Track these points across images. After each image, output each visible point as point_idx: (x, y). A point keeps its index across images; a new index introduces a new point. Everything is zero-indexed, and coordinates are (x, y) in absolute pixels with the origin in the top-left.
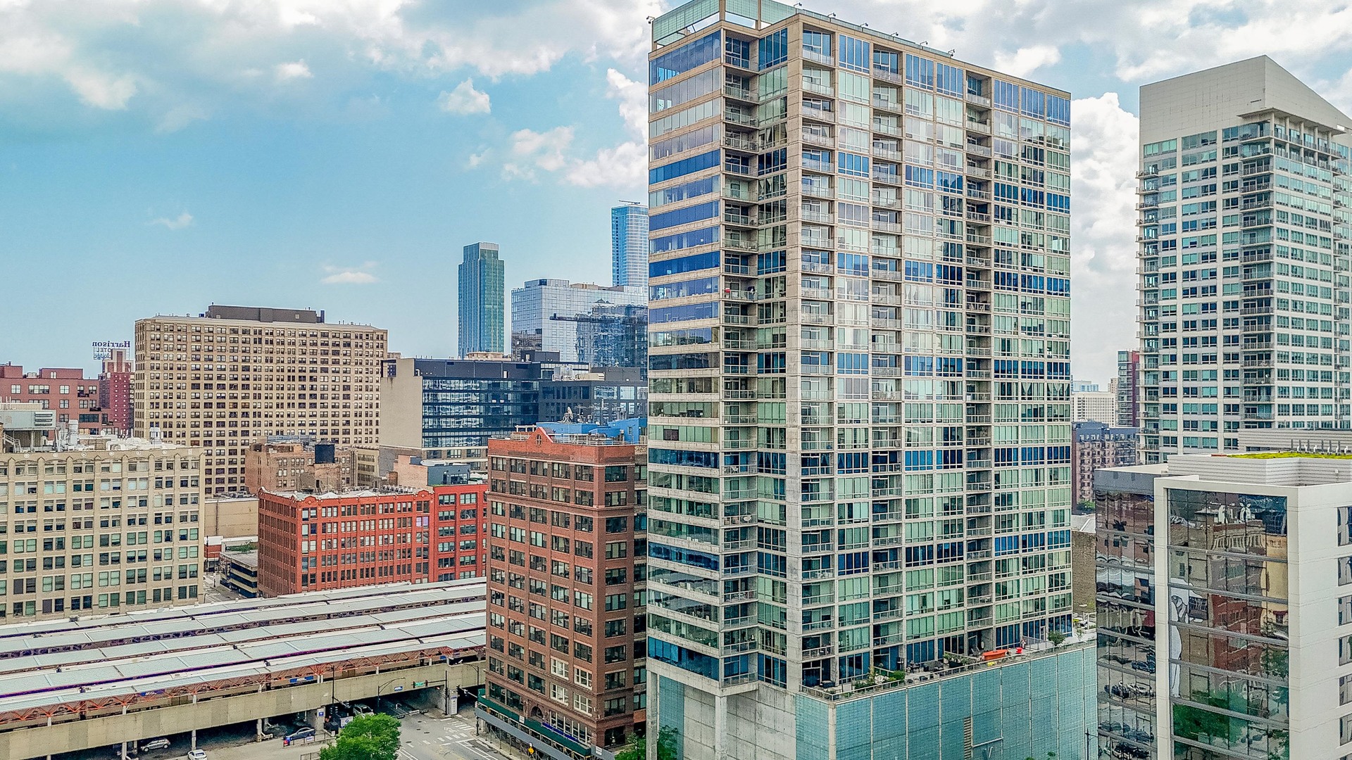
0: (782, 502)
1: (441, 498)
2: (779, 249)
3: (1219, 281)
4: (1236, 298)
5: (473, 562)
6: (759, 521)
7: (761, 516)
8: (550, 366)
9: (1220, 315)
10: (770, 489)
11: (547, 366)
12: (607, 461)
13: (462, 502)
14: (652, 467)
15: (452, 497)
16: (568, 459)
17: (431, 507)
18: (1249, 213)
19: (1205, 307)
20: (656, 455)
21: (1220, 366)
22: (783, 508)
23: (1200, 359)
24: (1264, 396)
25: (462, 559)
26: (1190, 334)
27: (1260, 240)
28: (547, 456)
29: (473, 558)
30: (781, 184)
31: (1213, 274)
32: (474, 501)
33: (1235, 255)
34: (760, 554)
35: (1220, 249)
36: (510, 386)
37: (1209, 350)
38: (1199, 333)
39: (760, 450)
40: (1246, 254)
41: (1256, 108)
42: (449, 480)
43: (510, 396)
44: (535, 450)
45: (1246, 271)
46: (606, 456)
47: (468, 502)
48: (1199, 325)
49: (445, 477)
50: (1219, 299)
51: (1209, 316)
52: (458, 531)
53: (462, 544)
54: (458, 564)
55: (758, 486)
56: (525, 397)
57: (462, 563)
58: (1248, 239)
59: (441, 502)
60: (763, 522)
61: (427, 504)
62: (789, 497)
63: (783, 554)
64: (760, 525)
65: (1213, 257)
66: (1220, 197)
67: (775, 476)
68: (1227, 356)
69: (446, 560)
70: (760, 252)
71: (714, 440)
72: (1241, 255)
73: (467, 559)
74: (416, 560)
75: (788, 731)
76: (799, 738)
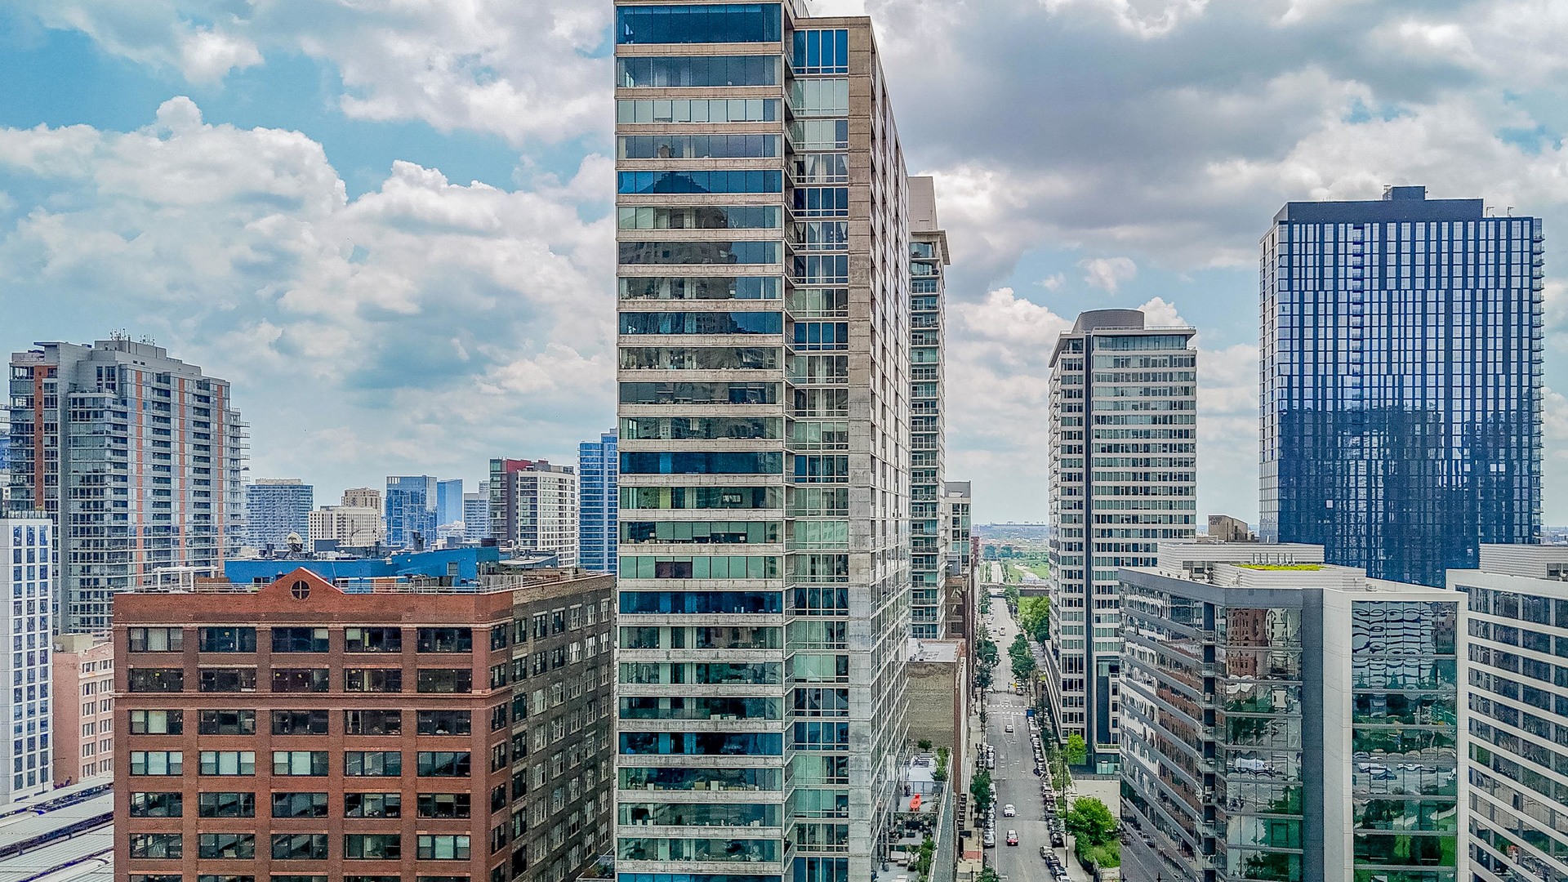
0: (843, 652)
6: (797, 681)
12: (495, 616)
14: (624, 620)
16: (398, 619)
18: (917, 331)
22: (843, 661)
27: (928, 358)
28: (329, 617)
34: (800, 725)
39: (799, 585)
41: (923, 228)
58: (916, 357)
60: (805, 681)
62: (853, 645)
63: (844, 719)
67: (829, 619)
71: (769, 573)
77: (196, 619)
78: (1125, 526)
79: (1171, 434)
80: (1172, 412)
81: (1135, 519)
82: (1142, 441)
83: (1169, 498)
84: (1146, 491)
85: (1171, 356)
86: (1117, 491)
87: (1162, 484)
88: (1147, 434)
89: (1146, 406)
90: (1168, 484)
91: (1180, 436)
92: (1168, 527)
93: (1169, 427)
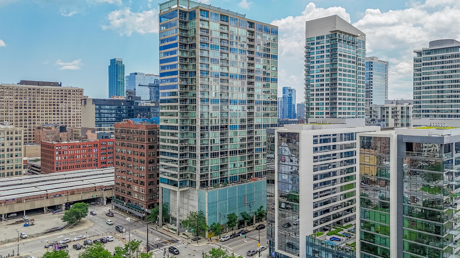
0: (195, 139)
1: (101, 143)
2: (194, 70)
3: (325, 78)
4: (328, 82)
5: (112, 163)
7: (190, 143)
8: (138, 101)
9: (325, 87)
10: (192, 136)
11: (136, 101)
12: (149, 129)
13: (108, 144)
14: (161, 130)
15: (105, 143)
16: (138, 129)
17: (98, 146)
18: (332, 59)
19: (321, 85)
20: (162, 127)
21: (325, 102)
22: (195, 140)
23: (320, 99)
24: (335, 110)
25: (108, 162)
26: (317, 92)
27: (335, 66)
28: (132, 128)
29: (112, 162)
30: (194, 52)
31: (323, 76)
32: (112, 144)
33: (329, 70)
34: (190, 153)
35: (325, 69)
36: (124, 107)
37: (322, 97)
38: (320, 92)
39: (190, 125)
40: (331, 70)
41: (334, 30)
42: (104, 137)
43: (124, 111)
44: (128, 126)
45: (331, 75)
46: (148, 128)
47: (110, 144)
48: (320, 90)
49: (103, 136)
50: (325, 83)
51: (322, 88)
52: (107, 153)
53: (109, 157)
54: (107, 163)
55: (189, 135)
56: (129, 111)
57: (109, 163)
58: (332, 66)
59: (102, 144)
61: (97, 145)
62: (197, 138)
63: (195, 153)
64: (190, 145)
65: (323, 71)
66: (325, 54)
67: (194, 132)
68: (326, 99)
69: (103, 162)
70: (189, 71)
71: (177, 123)
72: (330, 71)
73: (110, 162)
74: (94, 162)
75: (196, 200)
76: (199, 201)
77: (121, 128)
78: (434, 114)
79: (452, 81)
80: (452, 74)
81: (438, 111)
82: (441, 85)
83: (451, 104)
84: (442, 101)
85: (452, 55)
86: (431, 102)
87: (448, 99)
88: (442, 82)
89: (443, 72)
90: (450, 99)
91: (455, 82)
92: (450, 114)
93: (451, 79)
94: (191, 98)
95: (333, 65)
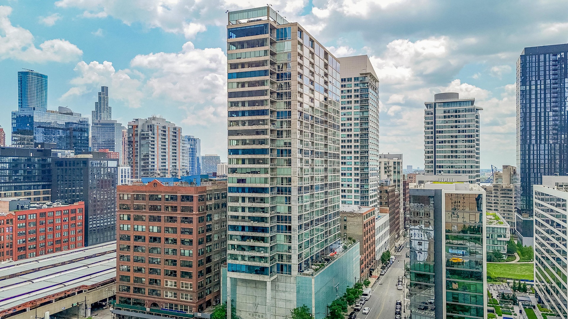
0: (290, 205)
1: (19, 217)
2: (287, 110)
3: (353, 127)
4: (358, 133)
5: (35, 248)
6: (277, 213)
7: (278, 211)
9: (353, 138)
10: (284, 200)
13: (29, 218)
14: (229, 194)
15: (24, 216)
16: (176, 193)
17: (14, 222)
18: (362, 106)
19: (348, 135)
21: (353, 155)
22: (290, 208)
23: (346, 153)
24: (366, 165)
25: (29, 247)
26: (343, 144)
27: (365, 114)
28: (161, 192)
29: (35, 246)
30: (288, 85)
31: (351, 125)
32: (35, 217)
33: (358, 119)
34: (278, 226)
35: (353, 117)
36: (36, 160)
37: (349, 150)
38: (346, 144)
39: (278, 186)
40: (361, 119)
41: (364, 72)
42: (20, 207)
43: (36, 166)
44: (152, 189)
45: (361, 124)
46: (199, 191)
47: (32, 218)
48: (346, 141)
49: (18, 206)
50: (353, 133)
51: (349, 138)
52: (27, 233)
53: (29, 239)
54: (27, 249)
55: (278, 200)
57: (29, 249)
58: (361, 114)
59: (19, 219)
60: (280, 213)
61: (12, 220)
62: (293, 203)
63: (290, 225)
64: (278, 214)
65: (351, 119)
66: (353, 99)
67: (286, 196)
68: (355, 152)
69: (21, 248)
70: (278, 110)
71: (266, 182)
72: (359, 119)
73: (32, 247)
74: (6, 249)
75: (292, 290)
76: (298, 292)
77: (133, 192)
78: (448, 169)
79: (466, 136)
80: (466, 129)
81: (452, 167)
82: (454, 139)
83: (465, 159)
84: (456, 157)
85: (465, 109)
86: (445, 157)
87: (462, 154)
88: (456, 137)
89: (456, 127)
90: (464, 154)
91: (469, 137)
92: (465, 169)
93: (464, 134)
94: (280, 148)
95: (363, 113)
